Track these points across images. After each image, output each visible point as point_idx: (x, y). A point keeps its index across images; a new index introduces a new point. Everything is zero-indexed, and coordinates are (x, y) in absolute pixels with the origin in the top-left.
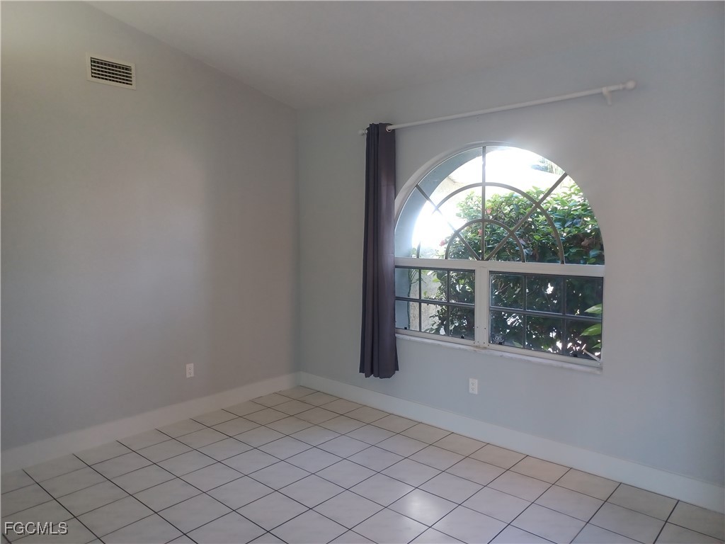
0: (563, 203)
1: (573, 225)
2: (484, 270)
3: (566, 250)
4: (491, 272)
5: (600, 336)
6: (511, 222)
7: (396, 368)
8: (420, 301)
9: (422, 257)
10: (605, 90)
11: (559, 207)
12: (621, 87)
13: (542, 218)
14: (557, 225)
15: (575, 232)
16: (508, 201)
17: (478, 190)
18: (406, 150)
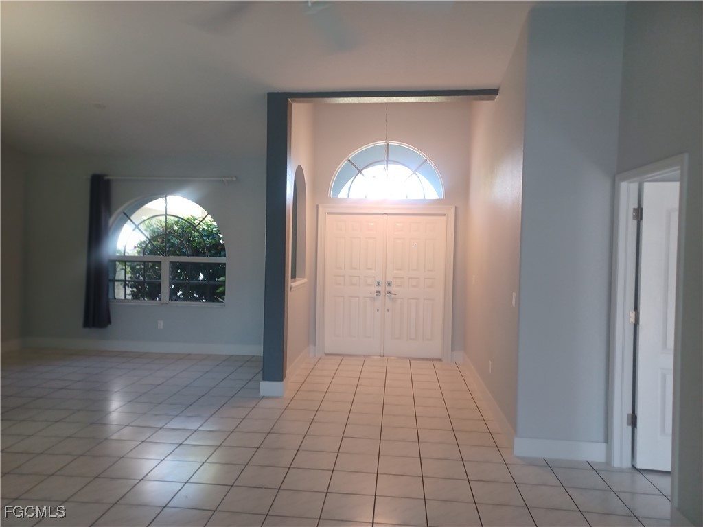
0: (208, 226)
1: (213, 238)
2: (166, 261)
3: (210, 252)
4: (170, 262)
5: (224, 292)
6: (179, 236)
7: (109, 322)
8: (125, 281)
9: (126, 254)
10: (224, 179)
11: (206, 228)
12: (230, 179)
13: (196, 234)
14: (205, 238)
15: (214, 242)
16: (177, 223)
17: (163, 218)
18: (117, 191)
